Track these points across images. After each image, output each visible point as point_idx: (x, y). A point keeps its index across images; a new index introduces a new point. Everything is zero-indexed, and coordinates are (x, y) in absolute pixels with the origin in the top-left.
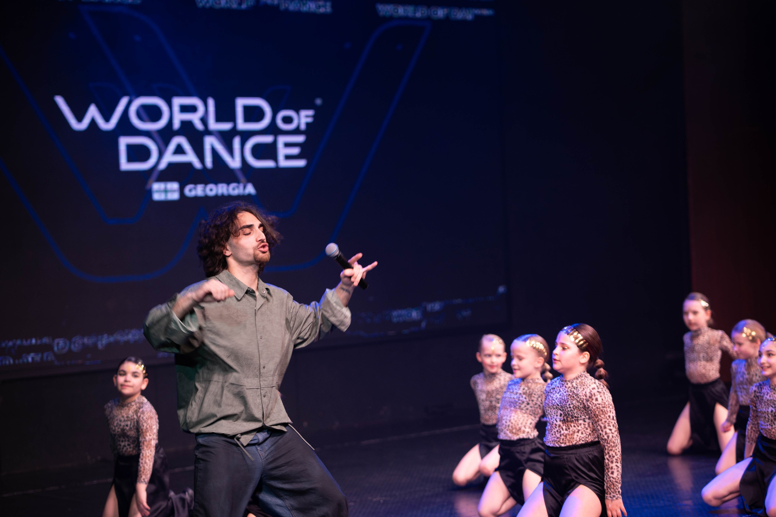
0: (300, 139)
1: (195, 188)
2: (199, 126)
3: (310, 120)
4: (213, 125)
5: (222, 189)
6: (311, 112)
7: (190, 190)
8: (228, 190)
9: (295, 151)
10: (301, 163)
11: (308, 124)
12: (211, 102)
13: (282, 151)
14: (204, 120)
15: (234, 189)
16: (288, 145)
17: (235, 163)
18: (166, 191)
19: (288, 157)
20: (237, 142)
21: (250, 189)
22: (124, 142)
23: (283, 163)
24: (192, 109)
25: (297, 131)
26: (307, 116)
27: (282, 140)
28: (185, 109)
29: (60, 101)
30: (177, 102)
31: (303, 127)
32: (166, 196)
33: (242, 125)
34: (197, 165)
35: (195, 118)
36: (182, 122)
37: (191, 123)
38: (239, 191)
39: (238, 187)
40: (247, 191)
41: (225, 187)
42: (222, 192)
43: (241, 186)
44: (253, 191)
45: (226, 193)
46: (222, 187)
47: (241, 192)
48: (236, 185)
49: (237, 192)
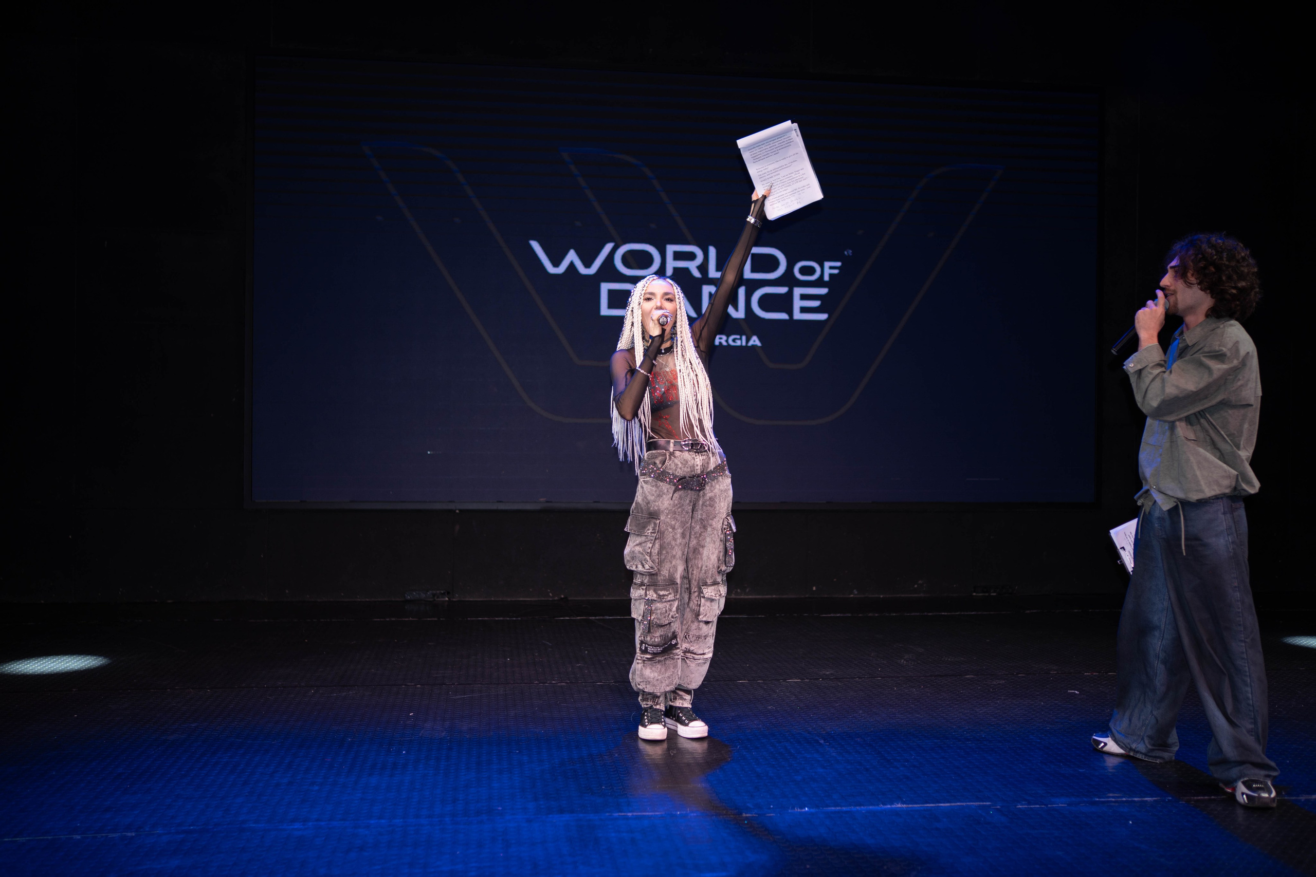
0: (823, 291)
2: (697, 274)
3: (836, 271)
4: (713, 273)
6: (838, 264)
8: (727, 341)
9: (816, 304)
10: (823, 317)
11: (831, 275)
12: (712, 251)
13: (798, 304)
14: (703, 268)
15: (734, 340)
16: (804, 297)
17: (738, 314)
19: (804, 310)
20: (742, 291)
21: (755, 341)
22: (605, 287)
23: (798, 315)
24: (691, 256)
25: (819, 283)
26: (831, 268)
27: (797, 291)
28: (678, 256)
29: (536, 246)
30: (671, 249)
31: (826, 278)
33: (748, 274)
35: (693, 266)
36: (676, 270)
37: (686, 271)
38: (742, 343)
39: (741, 339)
40: (751, 343)
41: (724, 338)
42: (720, 343)
43: (744, 338)
44: (758, 343)
45: (725, 343)
46: (720, 338)
47: (744, 344)
48: (738, 337)
49: (738, 343)
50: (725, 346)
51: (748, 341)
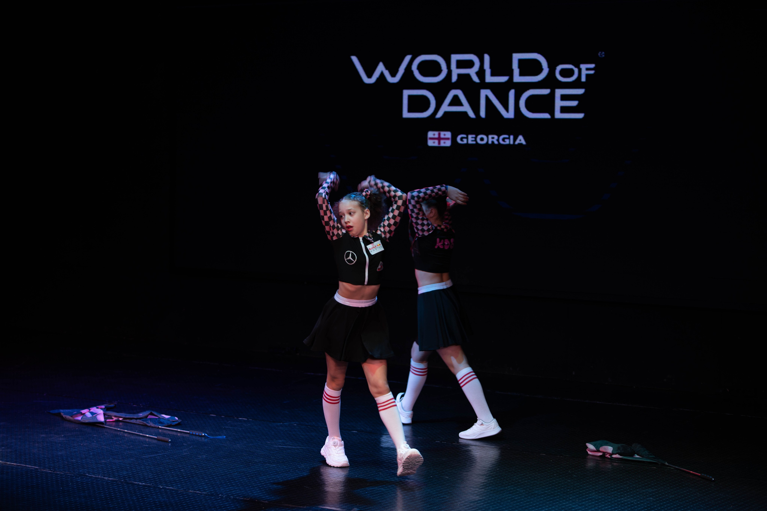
0: (580, 91)
1: (467, 138)
2: (476, 79)
3: (590, 73)
4: (489, 79)
5: (492, 139)
7: (462, 139)
8: (498, 140)
9: (572, 103)
10: (579, 115)
12: (487, 59)
13: (558, 104)
14: (481, 73)
15: (504, 140)
16: (565, 97)
17: (508, 114)
18: (439, 139)
19: (564, 110)
21: (521, 140)
22: (406, 94)
23: (558, 115)
24: (470, 64)
25: (576, 84)
26: (587, 69)
27: (558, 92)
28: (462, 64)
29: (355, 60)
30: (455, 58)
31: (583, 79)
32: (439, 143)
34: (471, 114)
36: (459, 75)
37: (468, 76)
38: (510, 141)
39: (509, 138)
40: (517, 142)
41: (496, 137)
42: (493, 142)
43: (512, 137)
44: (524, 142)
45: (496, 142)
46: (493, 138)
47: (512, 143)
48: (506, 136)
49: (507, 142)
50: (496, 145)
51: (515, 140)
